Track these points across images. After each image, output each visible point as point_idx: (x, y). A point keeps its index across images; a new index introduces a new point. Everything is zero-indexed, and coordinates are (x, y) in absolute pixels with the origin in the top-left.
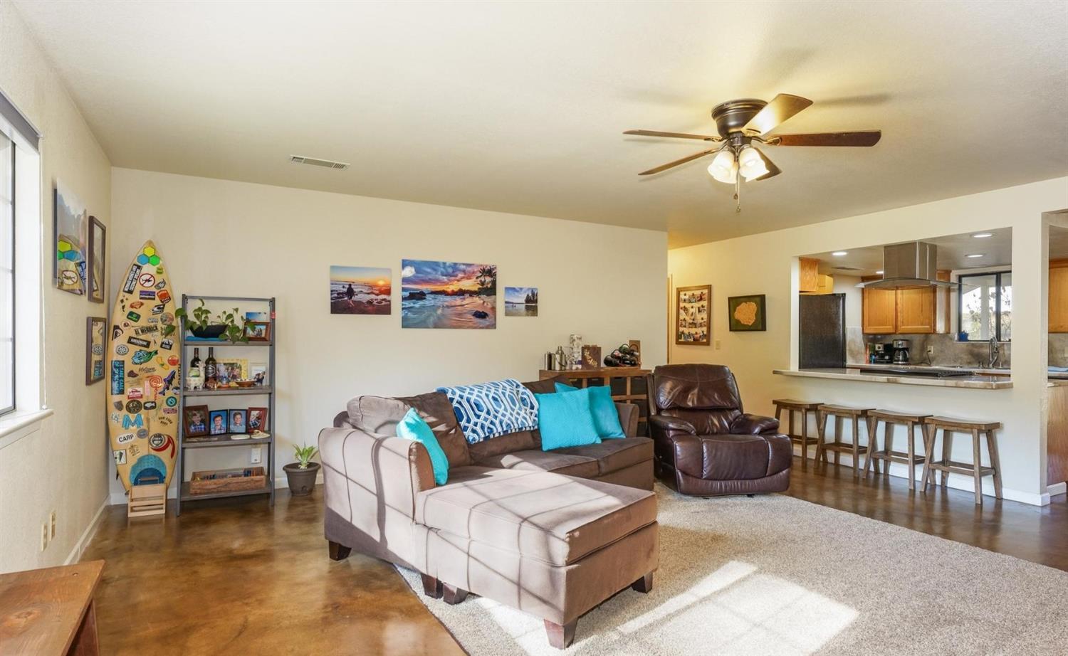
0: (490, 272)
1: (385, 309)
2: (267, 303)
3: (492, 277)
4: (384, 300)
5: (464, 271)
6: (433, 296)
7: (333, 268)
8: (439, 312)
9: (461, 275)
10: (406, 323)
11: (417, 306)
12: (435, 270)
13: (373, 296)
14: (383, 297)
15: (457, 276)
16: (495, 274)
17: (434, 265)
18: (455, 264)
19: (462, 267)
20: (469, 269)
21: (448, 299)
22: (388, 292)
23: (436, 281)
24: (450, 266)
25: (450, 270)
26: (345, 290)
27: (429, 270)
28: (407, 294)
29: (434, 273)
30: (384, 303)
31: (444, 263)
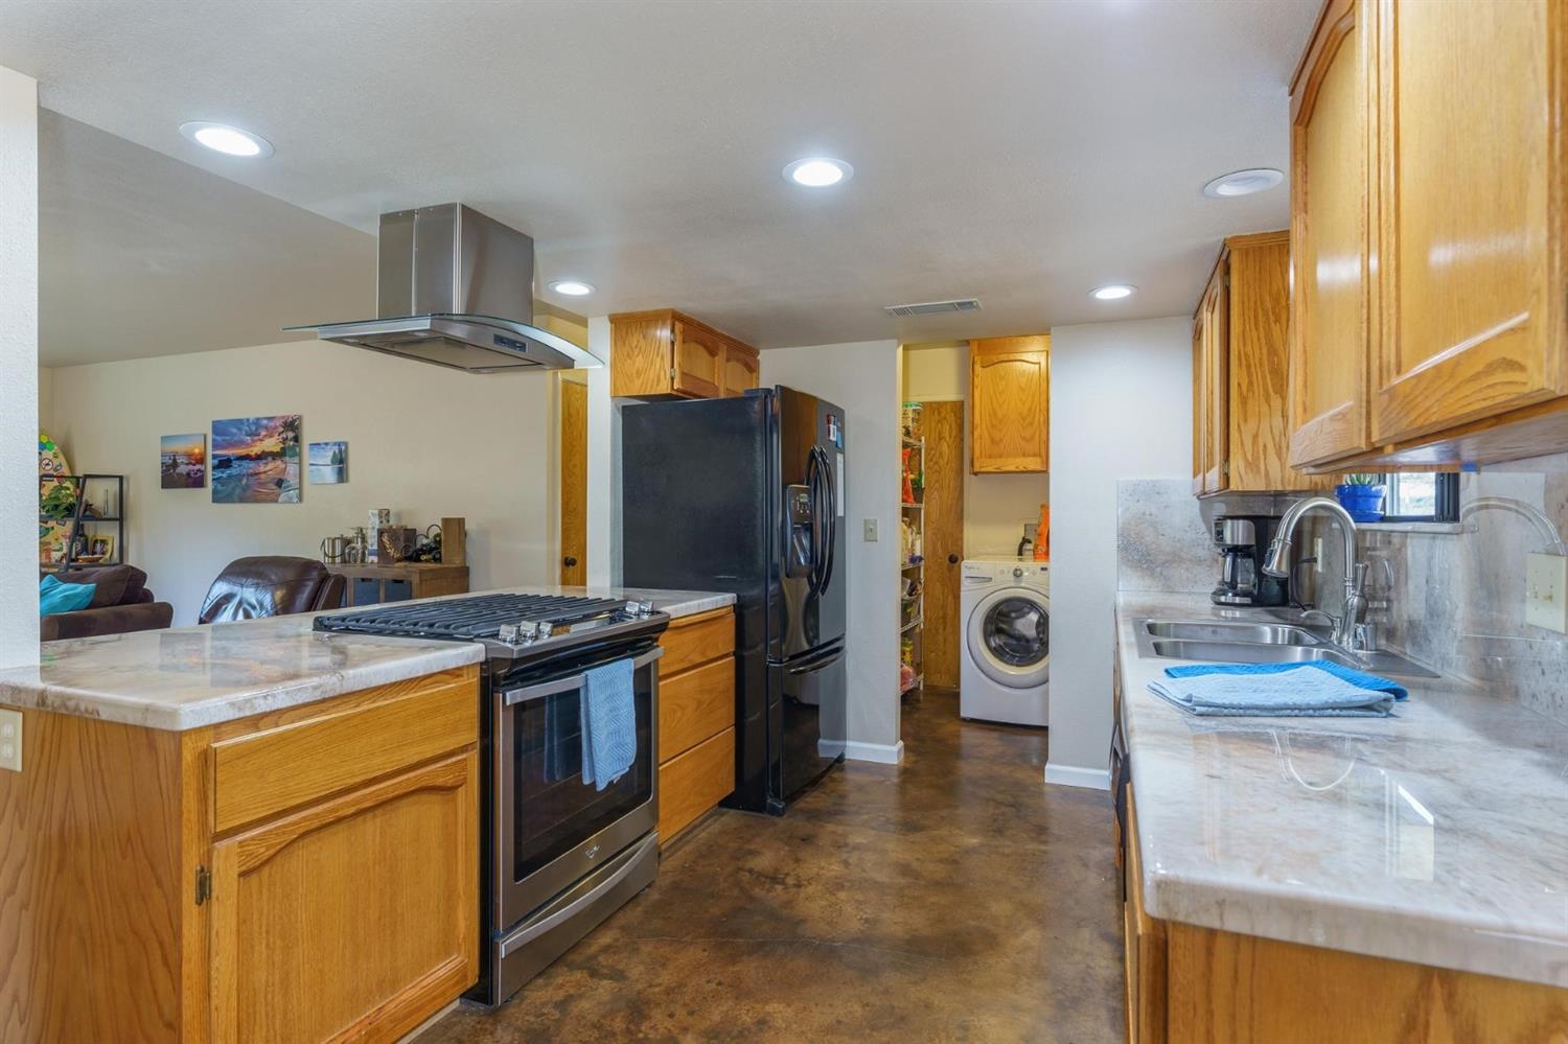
0: (292, 426)
1: (197, 482)
2: (118, 479)
3: (293, 431)
4: (199, 470)
5: (266, 428)
6: (238, 462)
7: (164, 439)
8: (244, 481)
9: (263, 433)
10: (218, 498)
11: (224, 475)
12: (240, 429)
13: (191, 467)
14: (198, 467)
15: (259, 435)
16: (297, 428)
17: (238, 423)
18: (258, 419)
19: (265, 422)
20: (272, 424)
21: (252, 464)
22: (201, 460)
23: (241, 443)
24: (254, 423)
25: (254, 428)
26: (171, 461)
27: (234, 430)
28: (216, 462)
29: (238, 432)
30: (199, 474)
31: (248, 420)
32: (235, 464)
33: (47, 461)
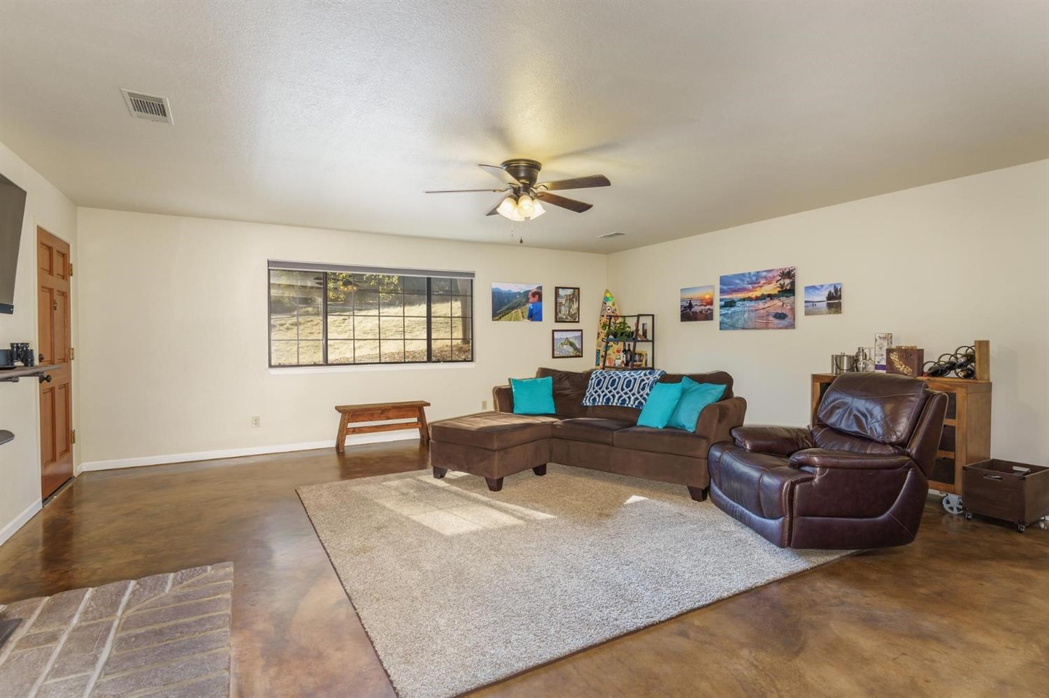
0: (789, 274)
1: (708, 316)
3: (790, 278)
4: (709, 309)
5: (765, 278)
6: (740, 303)
7: (682, 290)
8: (746, 315)
9: (763, 282)
10: (723, 326)
11: (730, 312)
12: (742, 280)
13: (703, 307)
14: (708, 307)
15: (759, 283)
16: (794, 276)
17: (741, 277)
18: (758, 272)
19: (764, 274)
20: (770, 275)
21: (753, 303)
22: (711, 303)
23: (743, 290)
24: (754, 275)
25: (754, 278)
26: (688, 304)
27: (738, 281)
28: (723, 303)
29: (742, 283)
30: (709, 312)
31: (750, 273)
32: (738, 304)
33: (608, 308)
